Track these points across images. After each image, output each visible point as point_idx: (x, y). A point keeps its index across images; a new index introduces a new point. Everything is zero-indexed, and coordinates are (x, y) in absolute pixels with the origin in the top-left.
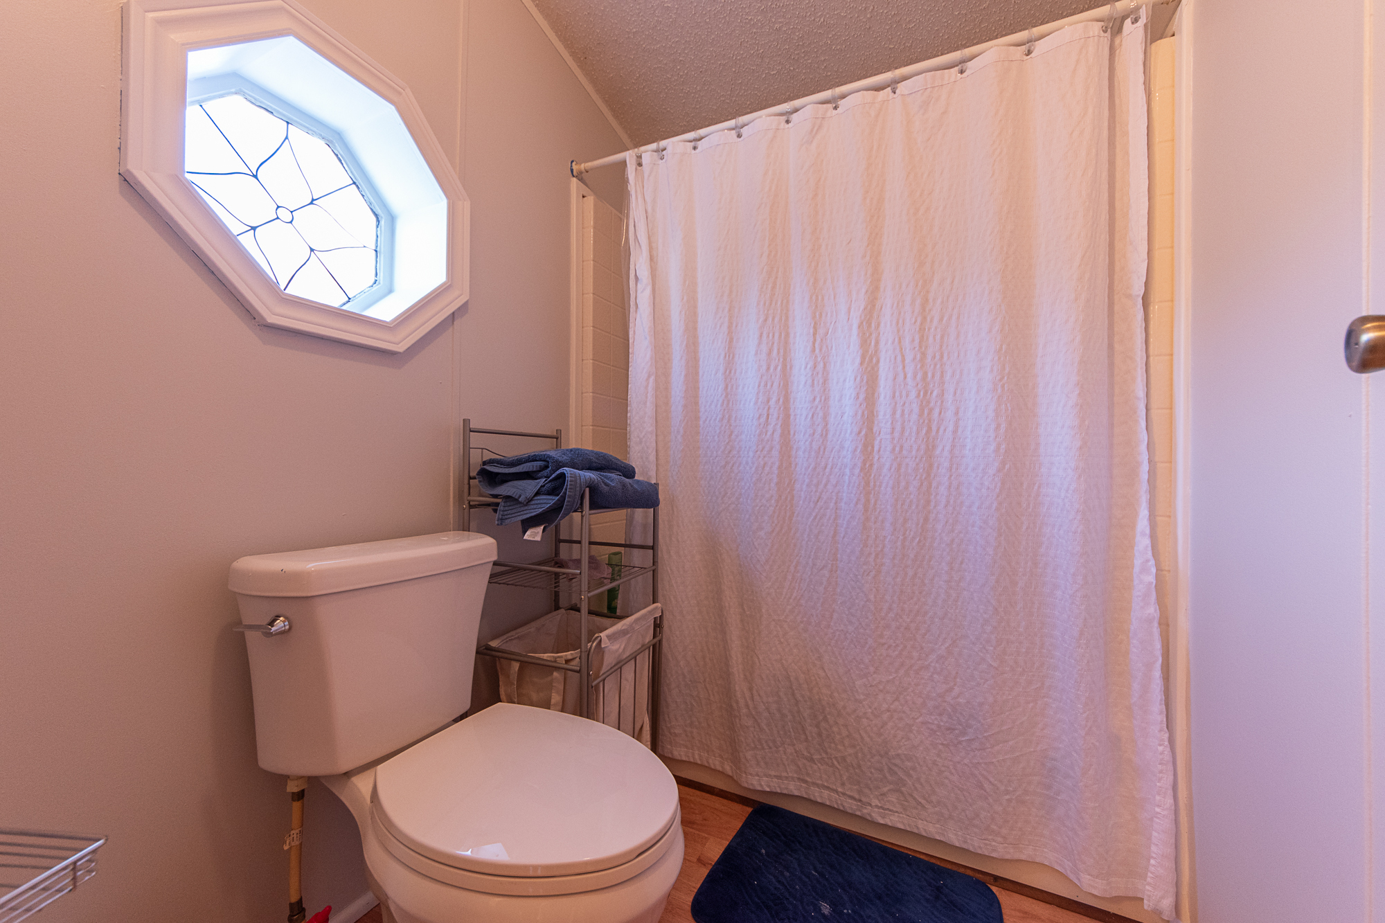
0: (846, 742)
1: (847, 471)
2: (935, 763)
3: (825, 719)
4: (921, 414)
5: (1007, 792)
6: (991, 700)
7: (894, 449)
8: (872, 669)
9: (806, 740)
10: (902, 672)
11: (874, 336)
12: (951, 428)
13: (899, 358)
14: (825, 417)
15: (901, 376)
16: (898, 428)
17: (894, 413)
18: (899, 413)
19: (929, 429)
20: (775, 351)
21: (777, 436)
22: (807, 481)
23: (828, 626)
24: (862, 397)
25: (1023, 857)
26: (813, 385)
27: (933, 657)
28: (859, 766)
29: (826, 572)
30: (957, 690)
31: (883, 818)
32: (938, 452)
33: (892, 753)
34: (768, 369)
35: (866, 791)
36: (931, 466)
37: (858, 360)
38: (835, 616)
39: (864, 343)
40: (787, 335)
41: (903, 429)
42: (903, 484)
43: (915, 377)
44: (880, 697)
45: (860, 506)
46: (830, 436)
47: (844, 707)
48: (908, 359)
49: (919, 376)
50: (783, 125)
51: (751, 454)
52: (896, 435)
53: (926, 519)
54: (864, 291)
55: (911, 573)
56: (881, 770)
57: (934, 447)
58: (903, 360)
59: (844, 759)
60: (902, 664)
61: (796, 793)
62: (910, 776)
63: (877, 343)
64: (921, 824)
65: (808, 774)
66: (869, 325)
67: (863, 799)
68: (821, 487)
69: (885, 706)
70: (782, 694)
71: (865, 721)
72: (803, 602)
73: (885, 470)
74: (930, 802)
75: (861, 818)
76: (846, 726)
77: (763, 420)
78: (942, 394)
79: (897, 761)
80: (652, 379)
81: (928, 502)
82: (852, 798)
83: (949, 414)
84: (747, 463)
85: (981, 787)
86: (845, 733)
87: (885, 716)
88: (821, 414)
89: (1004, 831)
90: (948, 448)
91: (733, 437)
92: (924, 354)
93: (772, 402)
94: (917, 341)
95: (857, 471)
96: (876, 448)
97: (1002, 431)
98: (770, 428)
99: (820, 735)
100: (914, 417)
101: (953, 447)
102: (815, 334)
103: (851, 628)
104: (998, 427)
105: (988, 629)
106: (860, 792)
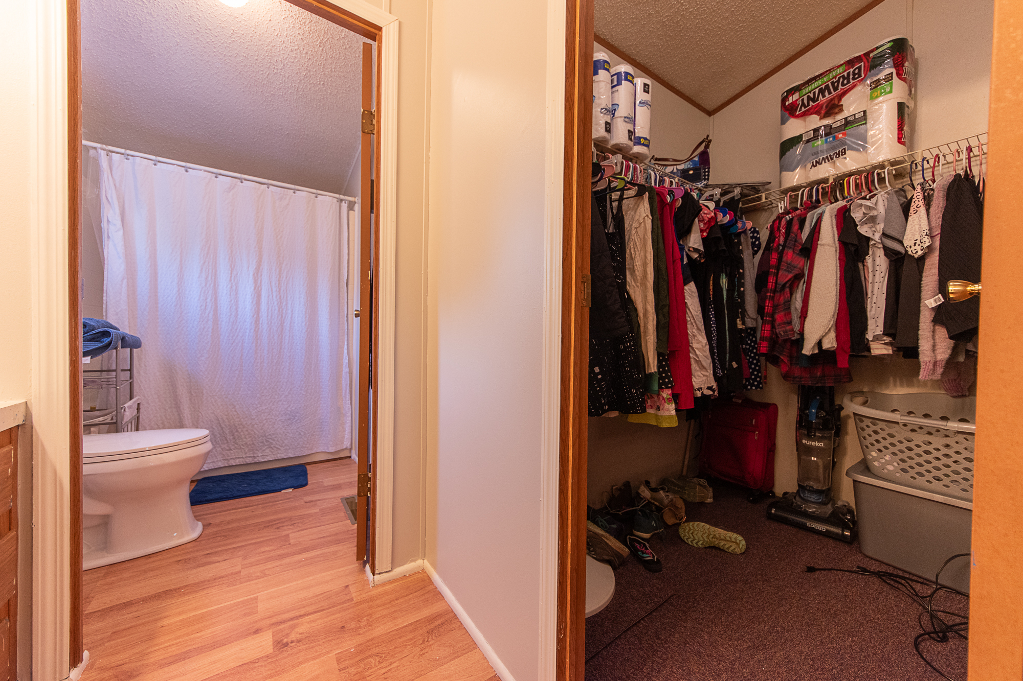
0: (247, 437)
1: (248, 331)
2: (284, 433)
3: (237, 431)
4: (279, 311)
5: (308, 433)
6: (303, 405)
7: (268, 323)
8: (259, 406)
9: (227, 443)
10: (271, 404)
11: (259, 280)
12: (290, 316)
13: (270, 289)
14: (236, 309)
15: (271, 297)
16: (270, 315)
17: (268, 310)
18: (270, 309)
19: (282, 317)
20: (209, 278)
21: (211, 315)
22: (227, 335)
23: (238, 394)
24: (254, 302)
25: (313, 452)
26: (230, 295)
27: (283, 396)
28: (253, 444)
29: (237, 372)
30: (292, 405)
31: (263, 459)
32: (285, 324)
33: (267, 434)
34: (206, 285)
35: (256, 452)
36: (282, 329)
37: (253, 288)
38: (242, 389)
39: (255, 281)
40: (216, 271)
41: (272, 317)
42: (272, 336)
43: (276, 297)
44: (262, 415)
45: (254, 344)
46: (239, 317)
47: (246, 424)
48: (274, 290)
49: (278, 297)
50: (214, 178)
51: (196, 323)
52: (269, 318)
53: (281, 348)
54: (255, 261)
55: (275, 368)
56: (263, 442)
57: (284, 323)
58: (272, 290)
59: (246, 444)
60: (271, 401)
61: (222, 466)
62: (274, 440)
63: (261, 282)
64: (278, 455)
65: (228, 456)
66: (258, 275)
67: (255, 455)
68: (234, 337)
69: (264, 418)
70: (214, 427)
71: (256, 426)
72: (225, 386)
73: (264, 331)
74: (282, 447)
75: (255, 463)
76: (247, 431)
77: (203, 308)
78: (286, 304)
79: (269, 437)
80: (125, 281)
81: (282, 342)
82: (251, 457)
83: (289, 311)
84: (193, 327)
85: (300, 434)
86: (246, 433)
87: (264, 422)
88: (235, 307)
89: (307, 446)
90: (289, 323)
91: (183, 314)
92: (280, 289)
93: (208, 300)
94: (277, 284)
95: (252, 331)
96: (261, 322)
97: (307, 318)
98: (207, 312)
99: (234, 438)
100: (276, 311)
101: (291, 323)
102: (231, 274)
103: (249, 392)
104: (306, 317)
105: (302, 383)
106: (253, 454)
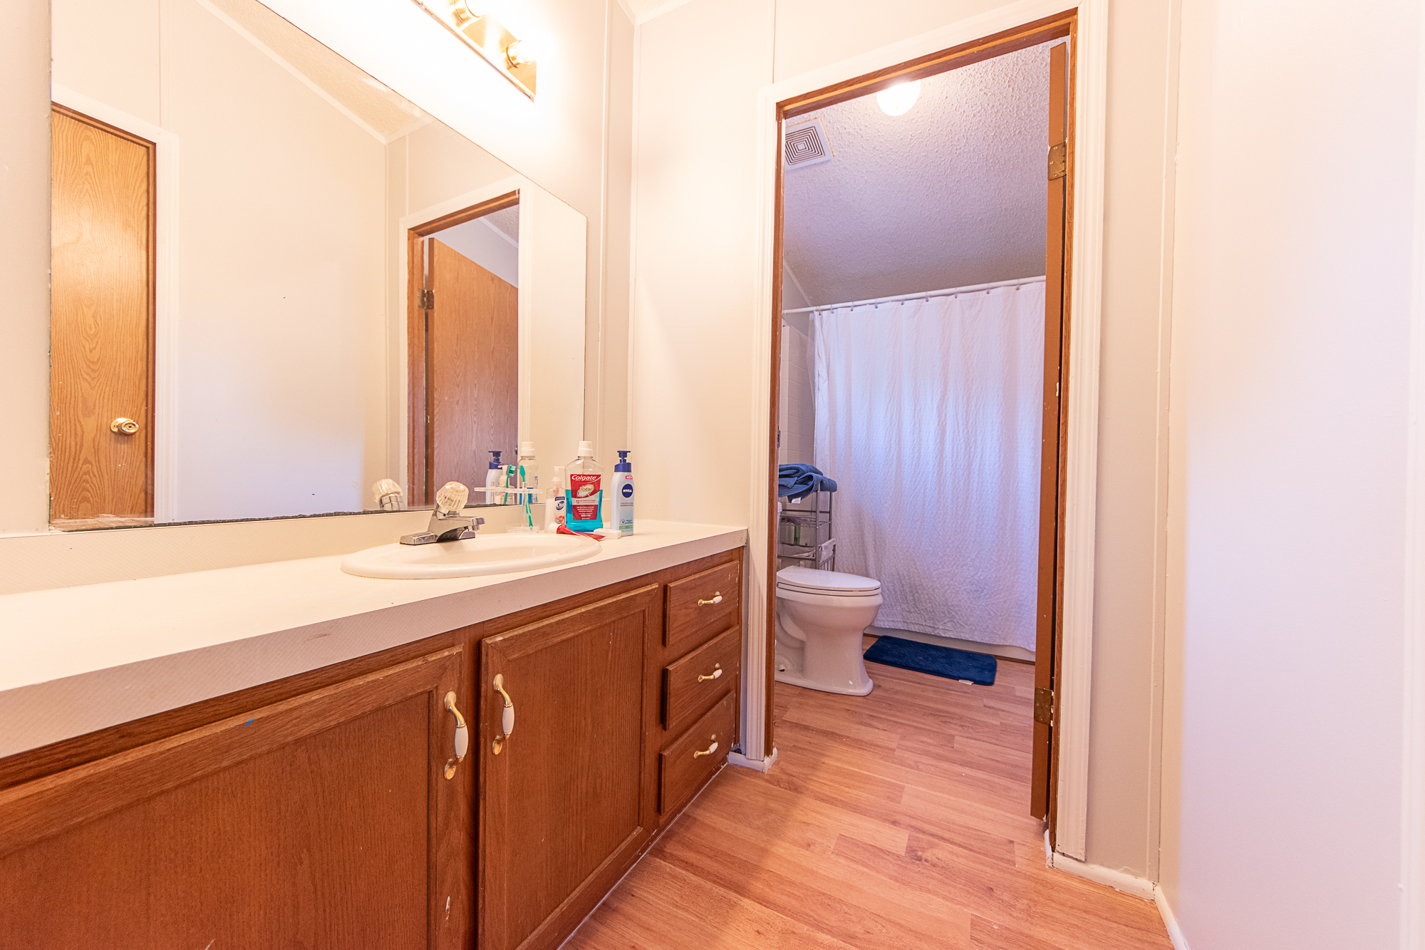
0: (928, 601)
1: (930, 475)
2: (969, 607)
3: (917, 592)
4: (966, 450)
5: (1001, 616)
6: (994, 576)
7: (953, 465)
8: (940, 566)
9: (907, 603)
10: (955, 567)
11: (944, 412)
12: (979, 456)
13: (956, 423)
14: (919, 450)
15: (956, 432)
16: (955, 455)
17: (953, 448)
18: (955, 448)
19: (970, 456)
20: (894, 417)
21: (895, 458)
22: (910, 480)
23: (919, 549)
24: (938, 440)
25: (1008, 644)
26: (913, 434)
27: (969, 560)
28: (934, 611)
29: (918, 523)
30: (979, 574)
31: (945, 634)
32: (973, 466)
33: (949, 604)
34: (891, 425)
35: (937, 622)
36: (970, 473)
37: (936, 424)
38: (923, 543)
39: (940, 415)
40: (900, 408)
41: (957, 456)
42: (957, 481)
43: (963, 432)
44: (944, 579)
45: (936, 492)
46: (921, 458)
47: (927, 585)
48: (960, 424)
49: (965, 432)
50: (900, 305)
51: (881, 466)
52: (954, 458)
53: (967, 497)
54: (939, 391)
55: (960, 522)
56: (944, 613)
57: (972, 464)
58: (958, 424)
59: (926, 609)
60: (955, 564)
61: (902, 628)
62: (957, 614)
63: (946, 415)
64: (962, 635)
65: (908, 619)
66: (942, 407)
67: (936, 626)
68: (917, 483)
69: (946, 583)
70: (895, 582)
71: (937, 590)
72: (906, 538)
73: (948, 475)
74: (967, 624)
75: (935, 636)
76: (927, 594)
77: (887, 450)
78: (975, 441)
79: (952, 608)
80: (828, 428)
81: (968, 490)
82: (930, 626)
83: (979, 450)
84: (879, 471)
85: (989, 614)
86: (927, 597)
87: (946, 588)
88: (917, 448)
89: (999, 633)
90: (978, 465)
91: (871, 458)
92: (968, 422)
93: (892, 442)
94: (964, 416)
95: (935, 475)
96: (944, 465)
97: (1002, 458)
98: (891, 454)
99: (914, 600)
100: (963, 451)
101: (980, 465)
102: (915, 410)
103: (930, 548)
104: (1000, 456)
105: (994, 545)
106: (934, 623)
